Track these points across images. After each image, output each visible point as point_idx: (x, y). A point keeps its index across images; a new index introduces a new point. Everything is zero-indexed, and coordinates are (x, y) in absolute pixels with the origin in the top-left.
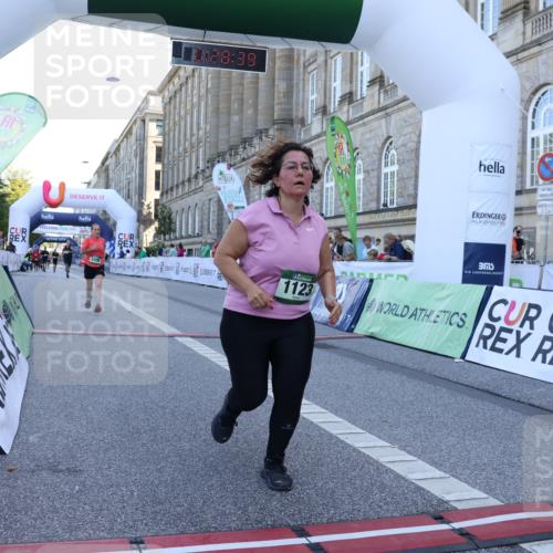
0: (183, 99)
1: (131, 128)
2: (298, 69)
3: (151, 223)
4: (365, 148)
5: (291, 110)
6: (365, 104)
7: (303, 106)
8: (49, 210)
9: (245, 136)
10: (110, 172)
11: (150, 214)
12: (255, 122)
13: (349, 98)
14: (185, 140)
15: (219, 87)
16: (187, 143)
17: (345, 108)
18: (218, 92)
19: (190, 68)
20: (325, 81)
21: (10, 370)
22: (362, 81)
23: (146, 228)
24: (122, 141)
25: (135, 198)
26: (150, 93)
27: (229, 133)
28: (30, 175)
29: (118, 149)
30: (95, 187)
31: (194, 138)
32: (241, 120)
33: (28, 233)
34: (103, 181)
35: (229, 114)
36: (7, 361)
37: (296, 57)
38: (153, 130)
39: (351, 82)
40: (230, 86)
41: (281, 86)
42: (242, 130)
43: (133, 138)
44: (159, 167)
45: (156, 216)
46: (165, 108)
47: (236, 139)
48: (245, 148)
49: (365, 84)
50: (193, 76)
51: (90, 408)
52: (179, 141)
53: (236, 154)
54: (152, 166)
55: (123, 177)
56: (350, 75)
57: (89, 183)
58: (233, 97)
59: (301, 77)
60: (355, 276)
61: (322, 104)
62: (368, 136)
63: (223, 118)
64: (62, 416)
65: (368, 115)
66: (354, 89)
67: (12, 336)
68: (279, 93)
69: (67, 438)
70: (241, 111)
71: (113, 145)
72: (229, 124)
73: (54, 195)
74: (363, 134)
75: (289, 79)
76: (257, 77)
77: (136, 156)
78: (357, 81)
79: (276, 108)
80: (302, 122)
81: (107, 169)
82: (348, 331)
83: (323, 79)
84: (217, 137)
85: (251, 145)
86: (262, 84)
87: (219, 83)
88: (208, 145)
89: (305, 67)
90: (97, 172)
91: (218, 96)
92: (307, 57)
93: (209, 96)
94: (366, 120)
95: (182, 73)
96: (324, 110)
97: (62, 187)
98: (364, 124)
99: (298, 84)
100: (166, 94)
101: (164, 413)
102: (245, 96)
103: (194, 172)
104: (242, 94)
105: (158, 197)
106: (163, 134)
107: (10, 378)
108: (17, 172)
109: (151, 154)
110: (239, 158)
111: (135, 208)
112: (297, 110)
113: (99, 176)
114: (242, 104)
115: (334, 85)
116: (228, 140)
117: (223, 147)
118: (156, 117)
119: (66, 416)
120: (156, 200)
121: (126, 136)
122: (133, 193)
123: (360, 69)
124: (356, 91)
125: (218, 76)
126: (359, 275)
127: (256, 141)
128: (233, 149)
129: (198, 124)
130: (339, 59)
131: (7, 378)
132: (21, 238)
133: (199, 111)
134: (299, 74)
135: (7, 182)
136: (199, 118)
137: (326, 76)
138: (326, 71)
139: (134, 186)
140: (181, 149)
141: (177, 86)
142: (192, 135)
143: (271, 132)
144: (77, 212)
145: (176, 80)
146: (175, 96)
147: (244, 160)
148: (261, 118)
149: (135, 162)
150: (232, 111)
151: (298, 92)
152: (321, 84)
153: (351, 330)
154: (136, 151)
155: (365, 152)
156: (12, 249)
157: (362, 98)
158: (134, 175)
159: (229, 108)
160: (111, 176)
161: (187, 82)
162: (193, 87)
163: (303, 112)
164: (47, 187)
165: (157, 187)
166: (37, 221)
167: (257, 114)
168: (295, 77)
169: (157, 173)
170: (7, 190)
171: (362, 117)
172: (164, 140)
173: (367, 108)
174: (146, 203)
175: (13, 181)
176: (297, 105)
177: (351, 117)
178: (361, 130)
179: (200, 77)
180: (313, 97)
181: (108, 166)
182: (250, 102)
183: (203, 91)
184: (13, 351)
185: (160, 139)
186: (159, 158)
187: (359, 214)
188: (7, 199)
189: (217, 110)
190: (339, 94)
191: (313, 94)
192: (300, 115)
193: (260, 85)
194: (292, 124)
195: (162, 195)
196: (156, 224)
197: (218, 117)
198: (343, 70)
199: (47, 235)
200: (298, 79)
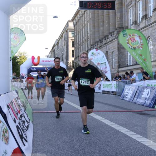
0: (81, 23)
1: (62, 34)
2: (125, 7)
3: (72, 69)
4: (153, 36)
5: (123, 24)
6: (152, 18)
7: (127, 22)
8: (34, 66)
9: (105, 35)
10: (55, 51)
11: (71, 66)
12: (109, 30)
13: (145, 17)
14: (83, 38)
15: (94, 17)
16: (84, 39)
17: (144, 21)
18: (95, 19)
19: (83, 10)
20: (136, 11)
21: (27, 127)
22: (150, 10)
23: (70, 71)
24: (59, 40)
25: (65, 61)
26: (69, 21)
27: (99, 34)
28: (26, 54)
29: (58, 43)
30: (50, 57)
31: (86, 37)
32: (103, 29)
33: (27, 75)
34: (53, 55)
35: (99, 27)
36: (26, 124)
37: (123, 3)
38: (70, 35)
39: (146, 11)
40: (99, 16)
41: (118, 15)
42: (104, 33)
43: (63, 39)
44: (73, 49)
45: (73, 67)
46: (74, 27)
47: (102, 36)
48: (105, 39)
49: (152, 11)
50: (84, 14)
51: (58, 141)
52: (80, 38)
53: (102, 42)
54: (71, 48)
55: (60, 53)
56: (146, 8)
57: (48, 56)
58: (100, 21)
59: (126, 11)
60: (153, 86)
61: (135, 20)
62: (153, 31)
63: (97, 29)
64: (48, 144)
65: (153, 23)
66: (147, 13)
67: (27, 114)
68: (118, 17)
69: (51, 153)
70: (103, 26)
71: (56, 41)
72: (99, 31)
73: (36, 61)
74: (151, 31)
75: (121, 12)
76: (109, 12)
77: (65, 45)
78: (148, 10)
79: (117, 23)
80: (127, 28)
81: (54, 51)
82: (152, 108)
83: (135, 10)
84: (95, 36)
85: (108, 38)
86: (111, 15)
87: (95, 16)
88: (91, 39)
89: (127, 7)
90: (51, 52)
91: (94, 21)
92: (128, 3)
93: (91, 21)
94: (152, 25)
95: (80, 13)
96: (135, 23)
97: (39, 58)
98: (152, 27)
99: (125, 14)
100: (75, 21)
101: (87, 142)
102: (104, 20)
103: (86, 50)
104: (104, 19)
105: (73, 60)
106: (74, 36)
107: (28, 130)
108: (21, 53)
109: (70, 44)
110: (103, 43)
111: (65, 64)
112: (125, 23)
113: (51, 53)
114: (104, 23)
115: (139, 12)
116: (99, 37)
117: (97, 40)
118: (71, 30)
119: (50, 144)
120: (73, 61)
121: (61, 38)
122: (64, 59)
123: (149, 5)
124: (148, 14)
125: (94, 13)
126: (154, 85)
127: (110, 36)
128: (101, 40)
129: (87, 32)
130: (141, 2)
131: (27, 131)
132: (24, 78)
133: (87, 27)
134: (125, 9)
135: (18, 57)
136: (87, 29)
137: (136, 9)
138: (136, 7)
139: (64, 56)
140: (81, 41)
141: (79, 18)
142: (85, 36)
143: (115, 33)
144: (44, 67)
145: (78, 16)
146: (78, 22)
147: (105, 44)
148: (111, 28)
149: (65, 47)
150: (100, 26)
151: (125, 16)
152: (134, 13)
153: (153, 107)
154: (64, 43)
155: (153, 38)
156: (22, 81)
157: (151, 17)
158: (64, 52)
159: (99, 25)
160: (56, 53)
161: (82, 16)
162: (84, 18)
163: (127, 24)
164: (33, 58)
165: (73, 56)
166: (30, 71)
167: (109, 26)
168: (123, 11)
169: (73, 51)
170: (19, 60)
171: (151, 24)
172: (75, 38)
173: (153, 20)
174: (69, 62)
175: (20, 57)
176: (125, 21)
177: (147, 24)
178: (151, 29)
179: (87, 14)
180: (131, 18)
181: (54, 49)
182: (107, 22)
183: (88, 19)
184: (28, 120)
185: (74, 38)
186: (73, 45)
187: (152, 62)
188: (19, 63)
189: (94, 26)
190: (141, 16)
191: (131, 17)
192: (126, 25)
193: (110, 15)
194: (123, 29)
195: (75, 59)
196: (73, 70)
197: (95, 29)
198: (142, 6)
199: (33, 76)
200: (125, 12)
